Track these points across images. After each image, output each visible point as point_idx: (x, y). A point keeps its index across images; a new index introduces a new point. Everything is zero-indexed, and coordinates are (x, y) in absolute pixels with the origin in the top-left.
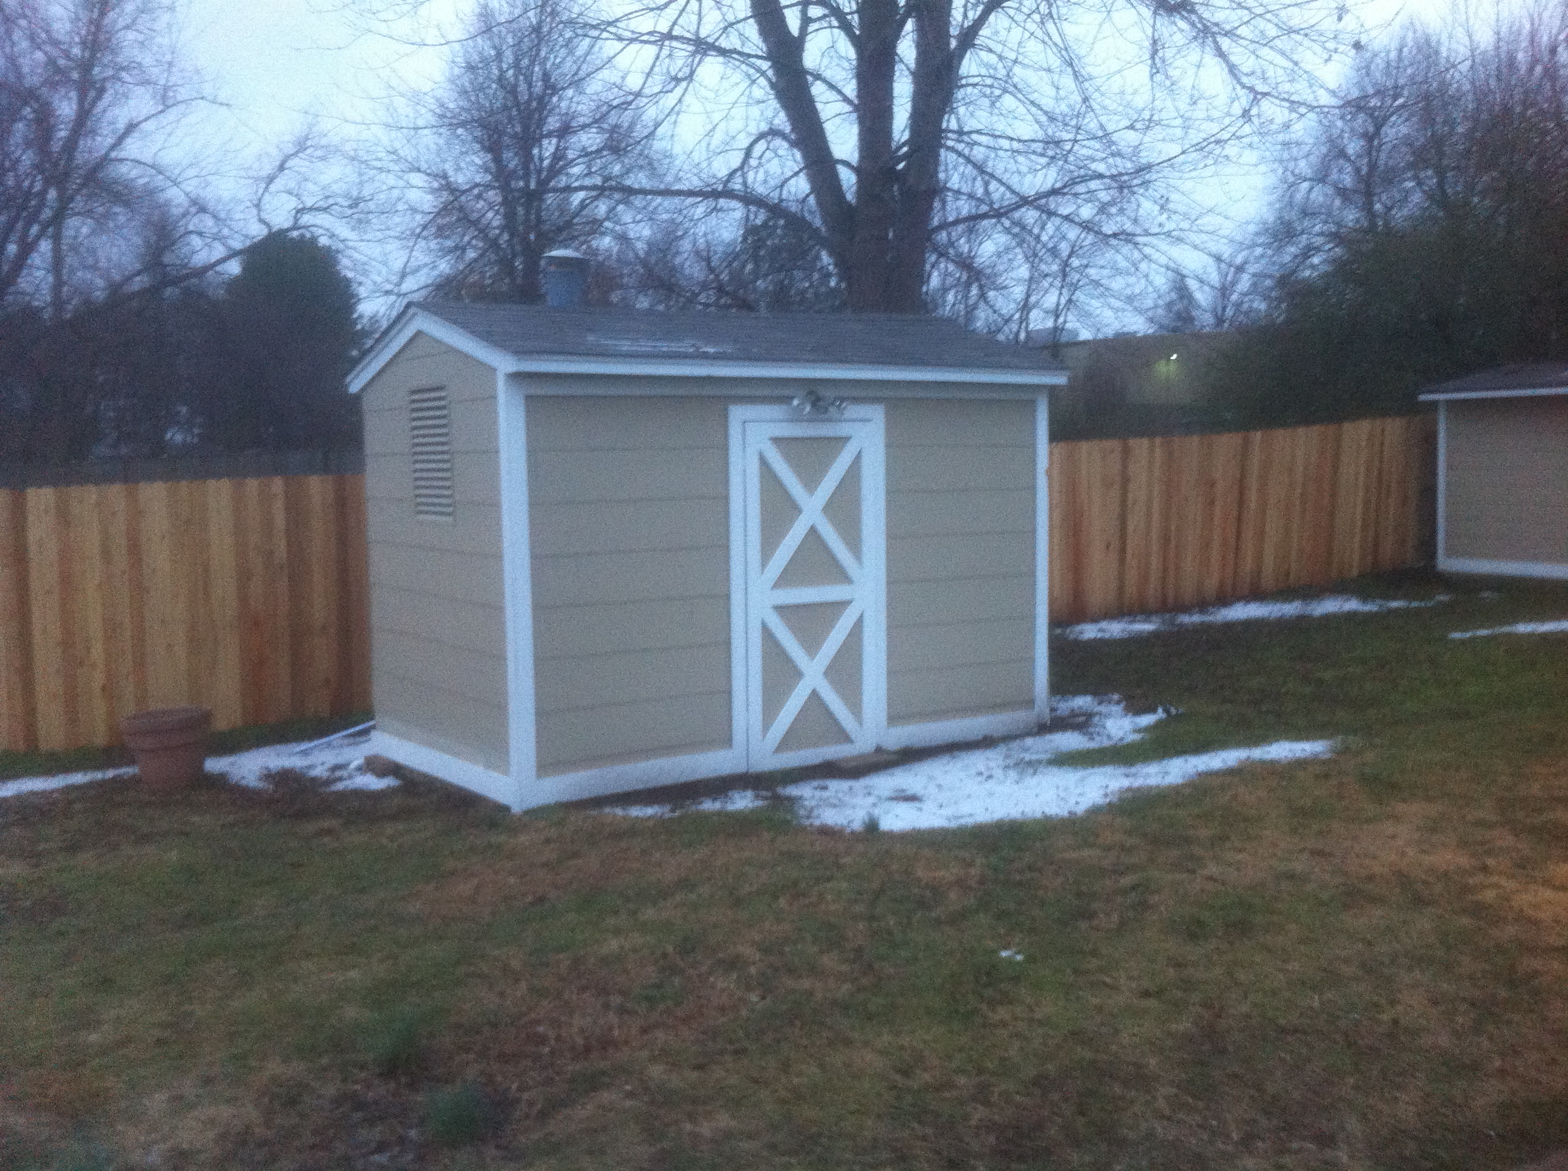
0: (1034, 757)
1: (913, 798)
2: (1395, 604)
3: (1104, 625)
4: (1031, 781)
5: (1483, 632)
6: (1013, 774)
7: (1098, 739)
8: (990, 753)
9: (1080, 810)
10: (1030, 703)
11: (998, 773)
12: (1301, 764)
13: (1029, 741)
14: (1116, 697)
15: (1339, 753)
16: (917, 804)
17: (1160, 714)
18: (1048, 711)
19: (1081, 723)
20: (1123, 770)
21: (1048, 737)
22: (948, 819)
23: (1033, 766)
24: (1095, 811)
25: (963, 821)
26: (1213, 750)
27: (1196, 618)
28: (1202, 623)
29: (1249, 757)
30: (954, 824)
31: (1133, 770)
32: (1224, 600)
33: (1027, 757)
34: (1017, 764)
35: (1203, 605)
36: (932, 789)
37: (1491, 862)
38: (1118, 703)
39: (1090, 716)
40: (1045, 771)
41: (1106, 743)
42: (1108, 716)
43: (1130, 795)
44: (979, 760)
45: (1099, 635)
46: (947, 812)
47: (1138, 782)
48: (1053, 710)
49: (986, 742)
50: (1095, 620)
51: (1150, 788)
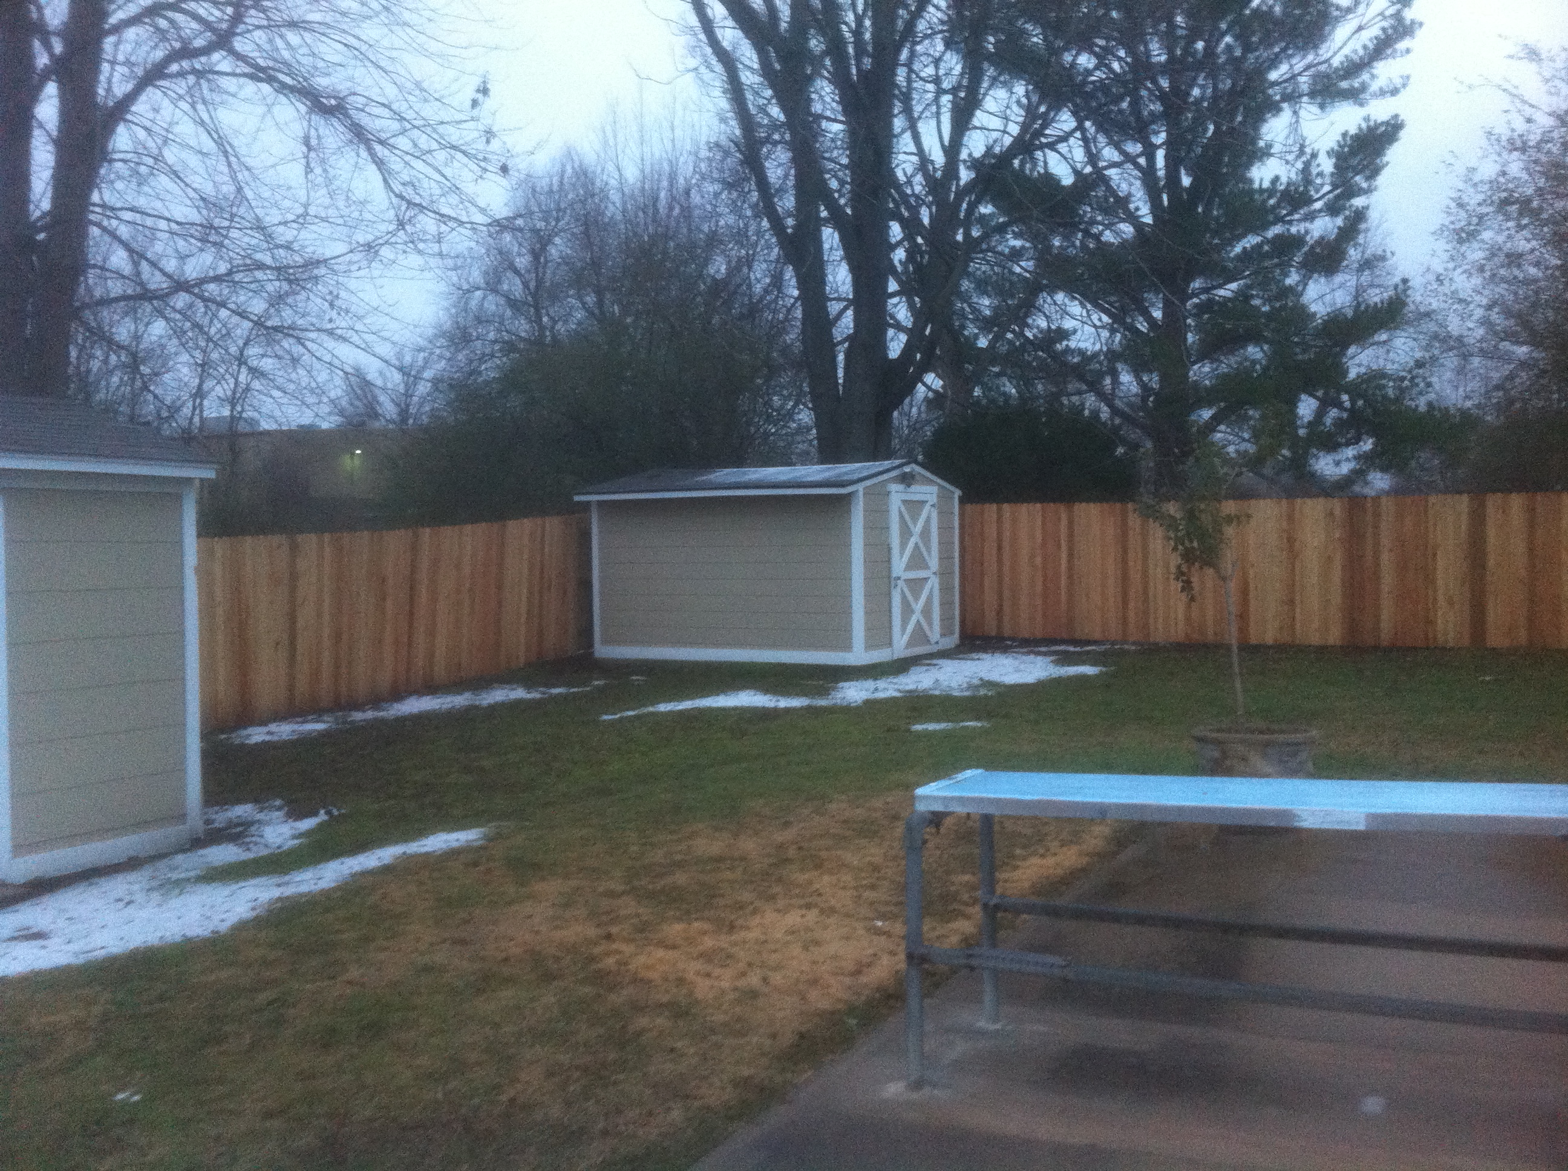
0: (183, 875)
1: (39, 936)
2: (556, 691)
3: (273, 727)
4: (175, 903)
5: (631, 713)
6: (156, 896)
7: (254, 849)
8: (133, 876)
9: (223, 928)
10: (182, 817)
11: (139, 897)
12: (452, 854)
13: (180, 858)
14: (278, 802)
15: (490, 840)
16: (41, 942)
17: (322, 817)
18: (201, 823)
19: (235, 833)
20: (276, 880)
21: (201, 852)
22: (76, 954)
23: (179, 885)
24: (241, 927)
25: (91, 956)
26: (370, 850)
27: (370, 714)
28: (376, 719)
29: (404, 853)
30: (81, 960)
31: (287, 878)
32: (398, 695)
33: (174, 876)
34: (161, 886)
35: (376, 701)
36: (61, 923)
37: (614, 930)
38: (279, 809)
39: (247, 824)
40: (195, 888)
41: (264, 852)
42: (268, 823)
43: (279, 905)
44: (119, 885)
45: (268, 738)
46: (74, 947)
47: (289, 891)
48: (208, 822)
49: (131, 864)
50: (263, 723)
51: (301, 895)
